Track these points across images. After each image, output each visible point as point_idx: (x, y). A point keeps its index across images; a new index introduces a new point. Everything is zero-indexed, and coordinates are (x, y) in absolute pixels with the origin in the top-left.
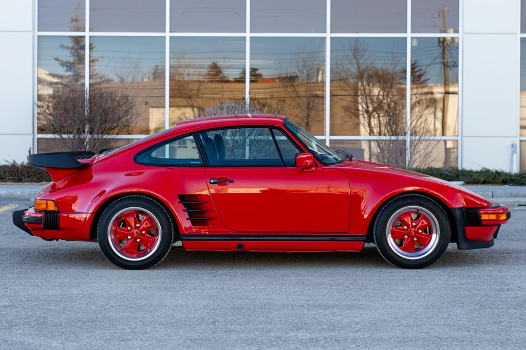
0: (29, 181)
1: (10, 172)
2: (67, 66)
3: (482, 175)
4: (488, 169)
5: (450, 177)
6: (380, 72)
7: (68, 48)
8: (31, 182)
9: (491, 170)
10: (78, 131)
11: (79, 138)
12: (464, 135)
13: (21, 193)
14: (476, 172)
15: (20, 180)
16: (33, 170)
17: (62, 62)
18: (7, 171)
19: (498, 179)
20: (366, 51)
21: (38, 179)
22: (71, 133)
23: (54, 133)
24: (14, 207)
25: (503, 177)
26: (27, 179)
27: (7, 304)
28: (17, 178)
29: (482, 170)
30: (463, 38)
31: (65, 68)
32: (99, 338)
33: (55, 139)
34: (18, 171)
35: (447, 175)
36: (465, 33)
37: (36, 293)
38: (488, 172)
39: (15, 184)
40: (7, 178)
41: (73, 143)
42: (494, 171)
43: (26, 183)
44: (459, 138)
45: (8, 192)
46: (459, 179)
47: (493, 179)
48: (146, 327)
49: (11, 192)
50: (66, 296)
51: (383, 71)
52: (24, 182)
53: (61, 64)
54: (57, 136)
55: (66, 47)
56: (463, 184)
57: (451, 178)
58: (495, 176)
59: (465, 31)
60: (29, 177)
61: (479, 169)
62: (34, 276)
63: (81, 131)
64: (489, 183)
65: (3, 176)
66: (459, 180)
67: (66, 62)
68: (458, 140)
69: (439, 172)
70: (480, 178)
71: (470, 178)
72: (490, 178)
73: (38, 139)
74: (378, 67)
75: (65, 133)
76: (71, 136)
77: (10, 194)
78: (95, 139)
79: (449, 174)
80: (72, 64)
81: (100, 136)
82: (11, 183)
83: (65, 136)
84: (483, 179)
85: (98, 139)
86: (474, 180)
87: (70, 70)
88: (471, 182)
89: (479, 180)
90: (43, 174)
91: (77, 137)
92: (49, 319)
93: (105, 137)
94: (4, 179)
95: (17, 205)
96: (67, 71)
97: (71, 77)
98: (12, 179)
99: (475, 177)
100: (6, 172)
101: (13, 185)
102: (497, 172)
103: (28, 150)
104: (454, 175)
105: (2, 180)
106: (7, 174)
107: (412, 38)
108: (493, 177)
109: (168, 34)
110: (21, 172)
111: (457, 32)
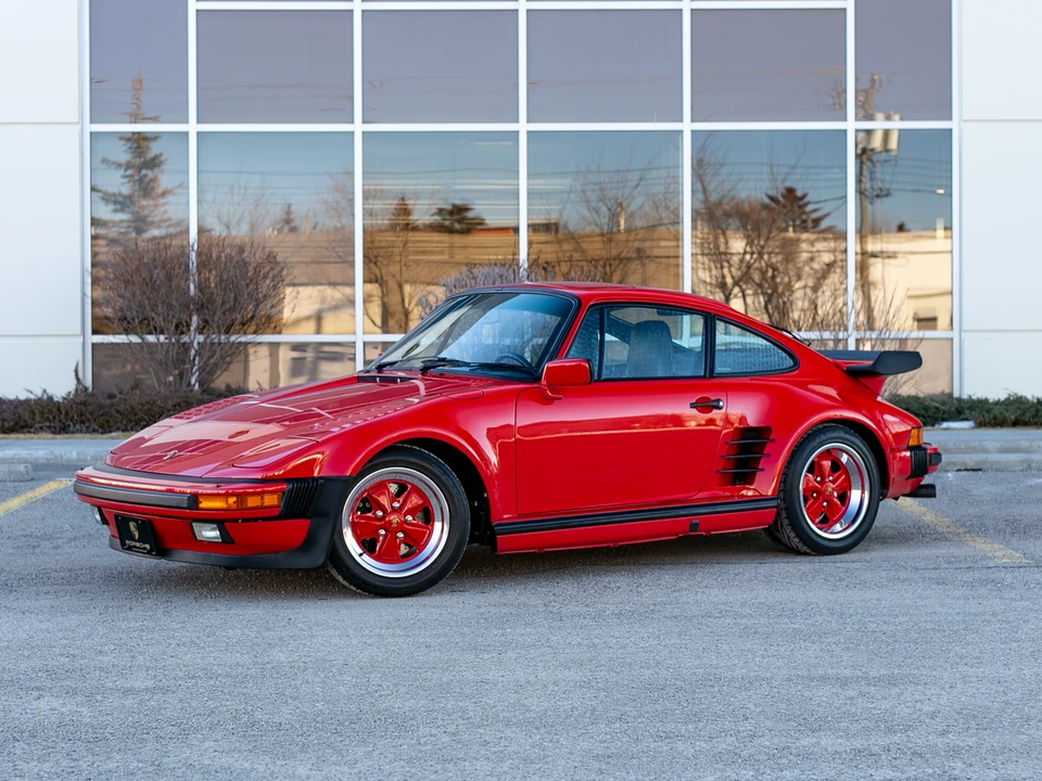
0: (81, 432)
1: (42, 413)
2: (116, 202)
3: (1010, 408)
4: (1021, 397)
5: (944, 412)
6: (746, 207)
7: (119, 165)
8: (87, 432)
9: (1029, 397)
10: (177, 326)
11: (178, 341)
12: (965, 327)
13: (78, 454)
14: (998, 403)
15: (64, 430)
16: (90, 408)
17: (106, 194)
18: (37, 411)
20: (722, 165)
21: (102, 427)
22: (162, 332)
23: (127, 332)
24: (70, 483)
26: (78, 427)
27: (150, 683)
28: (57, 424)
29: (1008, 399)
30: (960, 131)
31: (111, 207)
32: (391, 757)
33: (130, 344)
34: (59, 410)
35: (937, 408)
36: (965, 121)
37: (199, 661)
38: (1021, 403)
39: (58, 436)
40: (37, 426)
41: (167, 352)
42: (1035, 401)
43: (77, 435)
44: (955, 335)
45: (52, 453)
46: (962, 417)
47: (1035, 416)
48: (481, 731)
49: (57, 453)
50: (269, 666)
51: (750, 204)
52: (73, 432)
53: (103, 199)
54: (135, 339)
55: (114, 163)
56: (973, 428)
57: (946, 416)
58: (1038, 411)
59: (964, 118)
60: (82, 422)
61: (1003, 397)
62: (174, 625)
63: (181, 328)
64: (1026, 424)
65: (30, 422)
66: (963, 420)
67: (114, 195)
68: (952, 339)
69: (921, 404)
70: (1007, 414)
71: (986, 415)
72: (1028, 414)
73: (93, 344)
74: (743, 195)
75: (150, 333)
76: (162, 338)
77: (56, 458)
78: (212, 344)
79: (943, 408)
80: (130, 197)
81: (223, 337)
82: (50, 436)
83: (151, 338)
84: (1013, 417)
85: (220, 343)
86: (995, 418)
87: (122, 210)
88: (989, 423)
89: (1005, 418)
90: (111, 416)
91: (173, 340)
92: (258, 715)
93: (233, 338)
94: (31, 427)
96: (115, 211)
97: (125, 225)
98: (49, 427)
99: (995, 412)
100: (34, 414)
101: (53, 439)
103: (74, 368)
104: (953, 410)
105: (26, 430)
106: (37, 417)
107: (857, 131)
108: (1033, 411)
109: (358, 127)
110: (66, 413)
111: (949, 118)
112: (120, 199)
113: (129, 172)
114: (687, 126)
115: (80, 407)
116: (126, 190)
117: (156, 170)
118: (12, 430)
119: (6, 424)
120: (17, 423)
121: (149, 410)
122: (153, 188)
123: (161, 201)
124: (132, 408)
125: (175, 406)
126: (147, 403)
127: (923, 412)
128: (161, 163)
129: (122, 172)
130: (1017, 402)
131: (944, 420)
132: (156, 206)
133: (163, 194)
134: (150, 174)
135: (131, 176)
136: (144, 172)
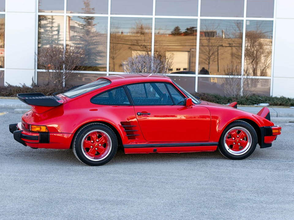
3: (280, 100)
12: (274, 76)
14: (277, 99)
19: (289, 103)
25: (291, 102)
29: (281, 97)
30: (276, 21)
33: (46, 72)
34: (21, 90)
35: (260, 99)
36: (277, 18)
38: (284, 99)
41: (56, 74)
47: (286, 103)
56: (268, 106)
57: (262, 102)
58: (287, 101)
61: (279, 97)
64: (283, 105)
65: (13, 93)
66: (266, 103)
68: (271, 79)
69: (256, 98)
70: (278, 102)
71: (272, 102)
72: (284, 102)
73: (37, 72)
75: (50, 69)
79: (262, 99)
84: (279, 103)
85: (69, 73)
86: (275, 103)
88: (273, 104)
89: (277, 103)
91: (58, 71)
94: (13, 95)
95: (7, 112)
99: (275, 102)
102: (288, 99)
104: (264, 100)
105: (12, 96)
106: (15, 92)
107: (246, 20)
108: (286, 101)
109: (109, 16)
110: (23, 91)
111: (273, 17)
112: (83, 26)
113: (85, 20)
114: (199, 18)
115: (26, 90)
116: (84, 23)
117: (92, 20)
118: (6, 96)
119: (7, 94)
120: (10, 94)
121: (44, 91)
122: (91, 24)
123: (93, 26)
124: (40, 91)
125: (51, 91)
126: (44, 89)
127: (255, 100)
128: (94, 19)
129: (83, 20)
130: (283, 99)
131: (262, 103)
132: (92, 28)
133: (94, 25)
134: (90, 21)
135: (86, 21)
136: (89, 20)
